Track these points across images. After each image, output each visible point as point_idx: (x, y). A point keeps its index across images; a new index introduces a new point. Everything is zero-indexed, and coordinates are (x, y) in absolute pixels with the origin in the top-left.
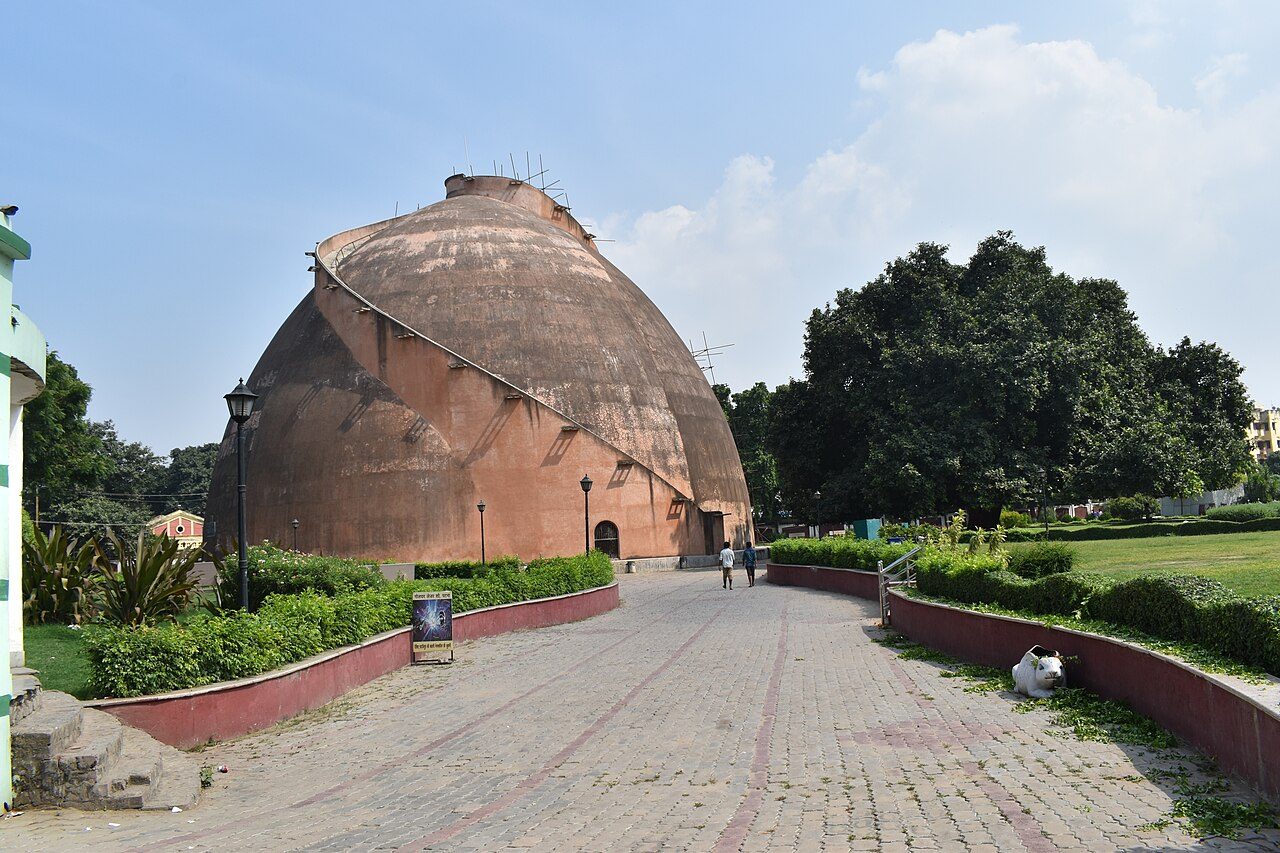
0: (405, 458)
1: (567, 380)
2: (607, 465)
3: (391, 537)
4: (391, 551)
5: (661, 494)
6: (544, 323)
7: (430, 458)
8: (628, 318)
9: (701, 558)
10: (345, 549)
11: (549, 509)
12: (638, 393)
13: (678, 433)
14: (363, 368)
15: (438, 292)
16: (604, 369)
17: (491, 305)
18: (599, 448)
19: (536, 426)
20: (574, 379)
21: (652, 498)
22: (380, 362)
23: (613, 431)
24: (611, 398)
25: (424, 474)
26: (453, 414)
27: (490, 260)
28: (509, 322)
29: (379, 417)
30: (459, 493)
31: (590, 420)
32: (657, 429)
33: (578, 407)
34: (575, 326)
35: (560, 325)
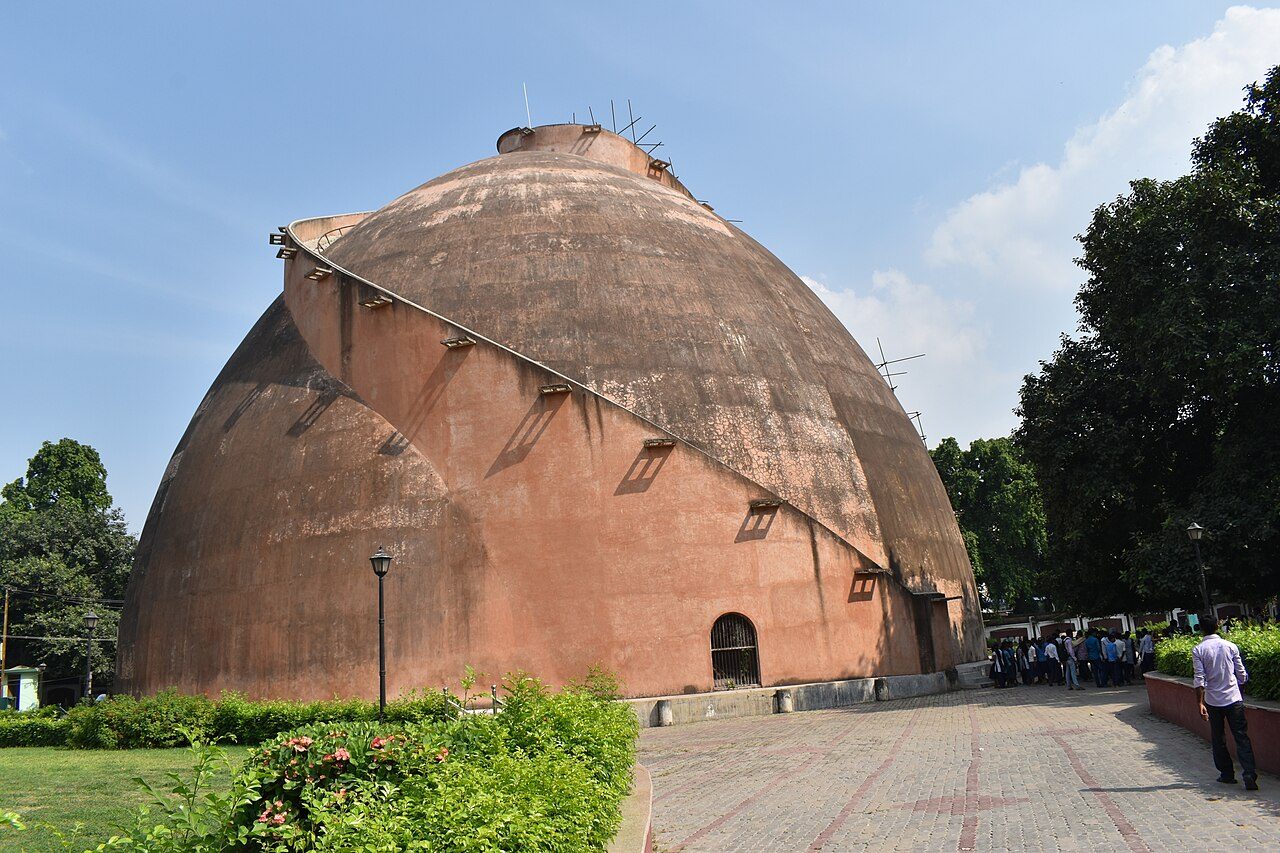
0: (369, 509)
1: (656, 368)
2: (731, 508)
3: (340, 650)
4: (340, 675)
5: (834, 562)
6: (619, 283)
7: (412, 505)
8: (761, 283)
9: (915, 679)
10: (267, 671)
11: (625, 593)
12: (782, 392)
13: (856, 461)
14: (321, 367)
15: (448, 248)
16: (723, 352)
17: (530, 260)
18: (716, 478)
19: (596, 440)
20: (669, 367)
21: (817, 570)
22: (343, 353)
23: (741, 452)
24: (735, 398)
25: (398, 534)
26: (453, 428)
27: (535, 203)
28: (559, 283)
29: (334, 441)
30: (459, 567)
31: (700, 434)
32: (819, 451)
33: (676, 412)
34: (672, 289)
35: (645, 286)
